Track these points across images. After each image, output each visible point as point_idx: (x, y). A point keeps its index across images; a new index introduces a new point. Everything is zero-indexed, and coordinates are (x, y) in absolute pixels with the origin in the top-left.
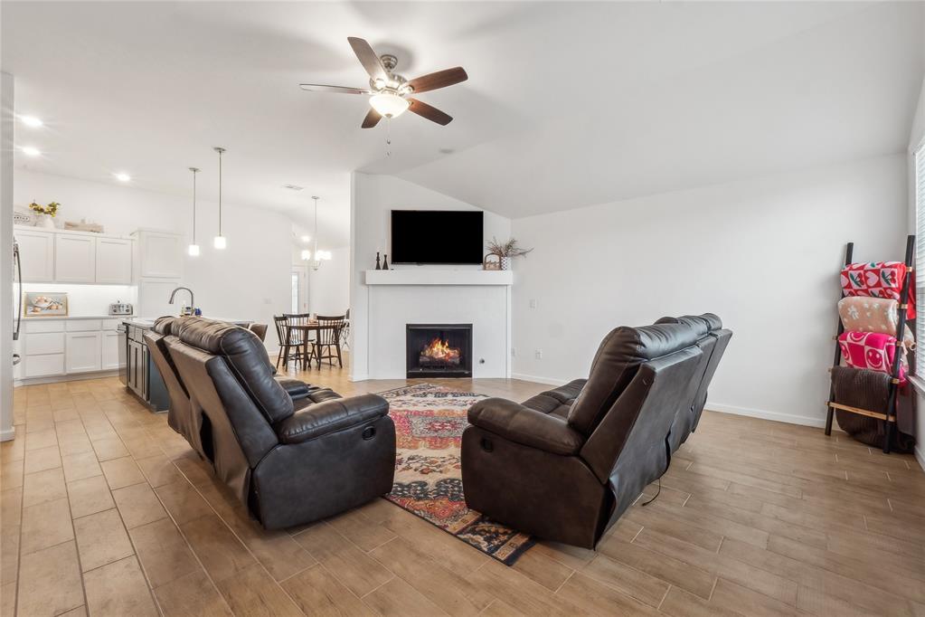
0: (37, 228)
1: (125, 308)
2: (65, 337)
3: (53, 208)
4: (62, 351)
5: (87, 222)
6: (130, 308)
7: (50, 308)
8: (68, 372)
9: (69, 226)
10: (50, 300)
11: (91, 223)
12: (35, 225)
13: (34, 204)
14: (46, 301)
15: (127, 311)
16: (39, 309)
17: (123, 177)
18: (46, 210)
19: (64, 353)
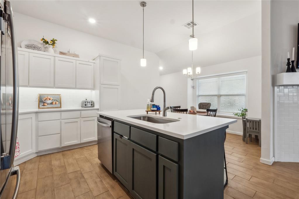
0: (45, 53)
1: (91, 104)
2: (61, 122)
3: (54, 42)
4: (60, 132)
5: (70, 52)
6: (93, 104)
7: (52, 103)
8: (63, 145)
9: (61, 53)
10: (52, 98)
11: (73, 53)
12: (44, 52)
13: (43, 39)
14: (50, 99)
15: (92, 105)
16: (46, 104)
17: (92, 21)
18: (50, 43)
19: (61, 133)
